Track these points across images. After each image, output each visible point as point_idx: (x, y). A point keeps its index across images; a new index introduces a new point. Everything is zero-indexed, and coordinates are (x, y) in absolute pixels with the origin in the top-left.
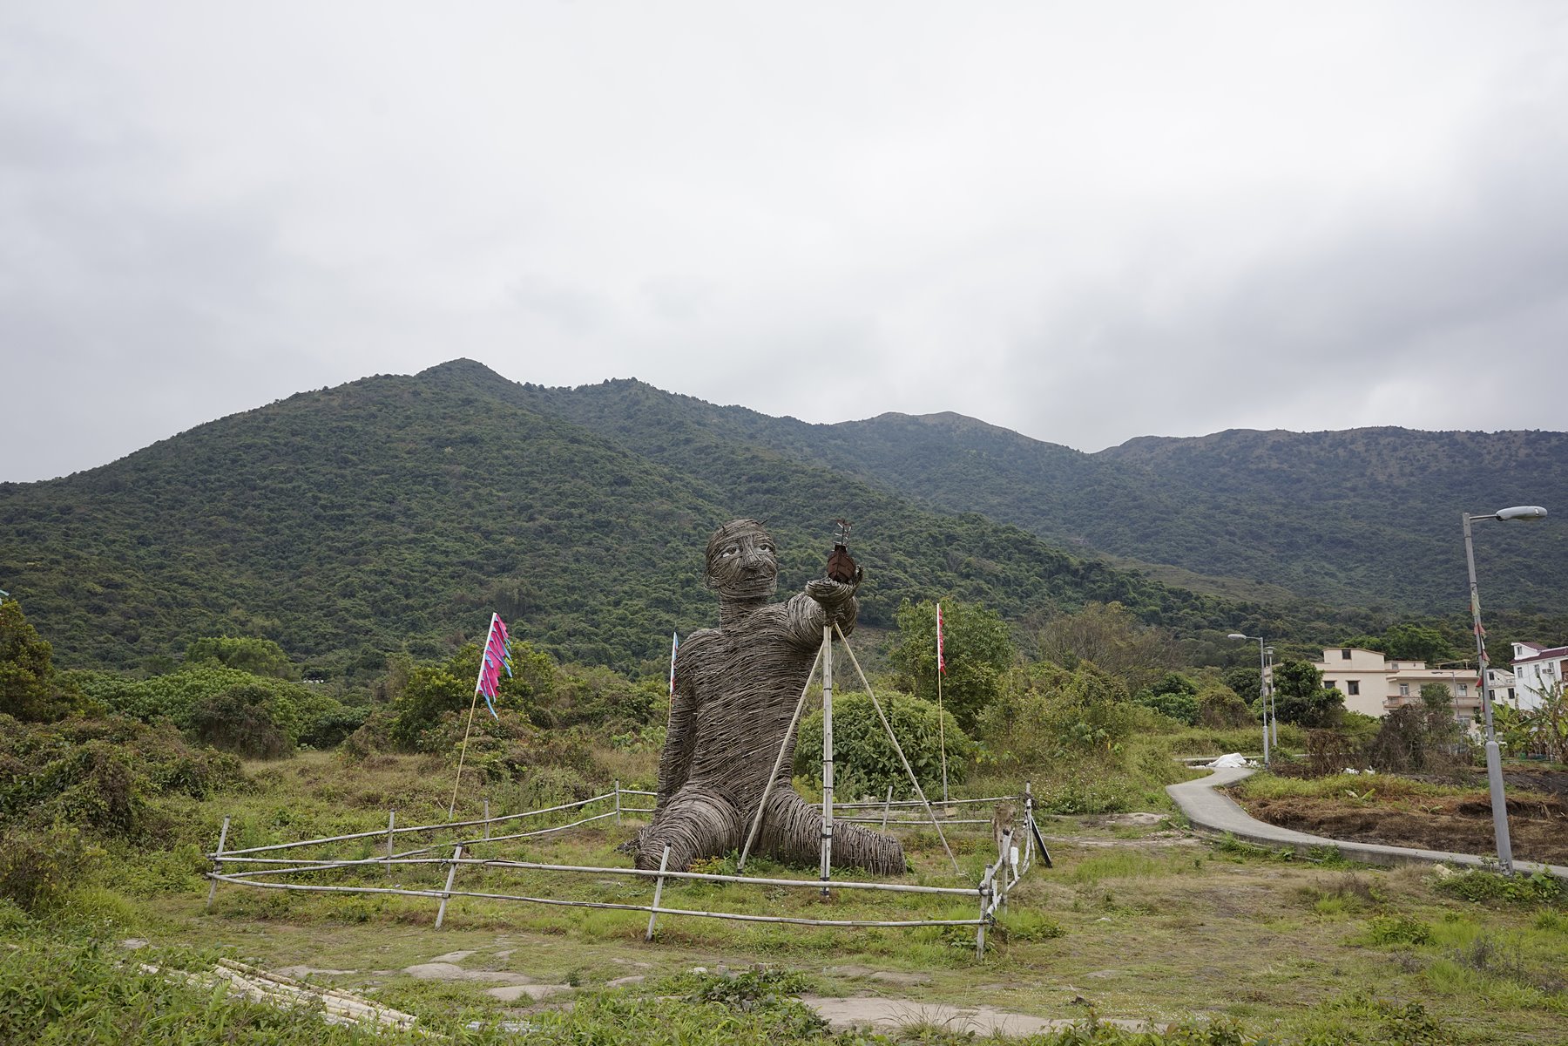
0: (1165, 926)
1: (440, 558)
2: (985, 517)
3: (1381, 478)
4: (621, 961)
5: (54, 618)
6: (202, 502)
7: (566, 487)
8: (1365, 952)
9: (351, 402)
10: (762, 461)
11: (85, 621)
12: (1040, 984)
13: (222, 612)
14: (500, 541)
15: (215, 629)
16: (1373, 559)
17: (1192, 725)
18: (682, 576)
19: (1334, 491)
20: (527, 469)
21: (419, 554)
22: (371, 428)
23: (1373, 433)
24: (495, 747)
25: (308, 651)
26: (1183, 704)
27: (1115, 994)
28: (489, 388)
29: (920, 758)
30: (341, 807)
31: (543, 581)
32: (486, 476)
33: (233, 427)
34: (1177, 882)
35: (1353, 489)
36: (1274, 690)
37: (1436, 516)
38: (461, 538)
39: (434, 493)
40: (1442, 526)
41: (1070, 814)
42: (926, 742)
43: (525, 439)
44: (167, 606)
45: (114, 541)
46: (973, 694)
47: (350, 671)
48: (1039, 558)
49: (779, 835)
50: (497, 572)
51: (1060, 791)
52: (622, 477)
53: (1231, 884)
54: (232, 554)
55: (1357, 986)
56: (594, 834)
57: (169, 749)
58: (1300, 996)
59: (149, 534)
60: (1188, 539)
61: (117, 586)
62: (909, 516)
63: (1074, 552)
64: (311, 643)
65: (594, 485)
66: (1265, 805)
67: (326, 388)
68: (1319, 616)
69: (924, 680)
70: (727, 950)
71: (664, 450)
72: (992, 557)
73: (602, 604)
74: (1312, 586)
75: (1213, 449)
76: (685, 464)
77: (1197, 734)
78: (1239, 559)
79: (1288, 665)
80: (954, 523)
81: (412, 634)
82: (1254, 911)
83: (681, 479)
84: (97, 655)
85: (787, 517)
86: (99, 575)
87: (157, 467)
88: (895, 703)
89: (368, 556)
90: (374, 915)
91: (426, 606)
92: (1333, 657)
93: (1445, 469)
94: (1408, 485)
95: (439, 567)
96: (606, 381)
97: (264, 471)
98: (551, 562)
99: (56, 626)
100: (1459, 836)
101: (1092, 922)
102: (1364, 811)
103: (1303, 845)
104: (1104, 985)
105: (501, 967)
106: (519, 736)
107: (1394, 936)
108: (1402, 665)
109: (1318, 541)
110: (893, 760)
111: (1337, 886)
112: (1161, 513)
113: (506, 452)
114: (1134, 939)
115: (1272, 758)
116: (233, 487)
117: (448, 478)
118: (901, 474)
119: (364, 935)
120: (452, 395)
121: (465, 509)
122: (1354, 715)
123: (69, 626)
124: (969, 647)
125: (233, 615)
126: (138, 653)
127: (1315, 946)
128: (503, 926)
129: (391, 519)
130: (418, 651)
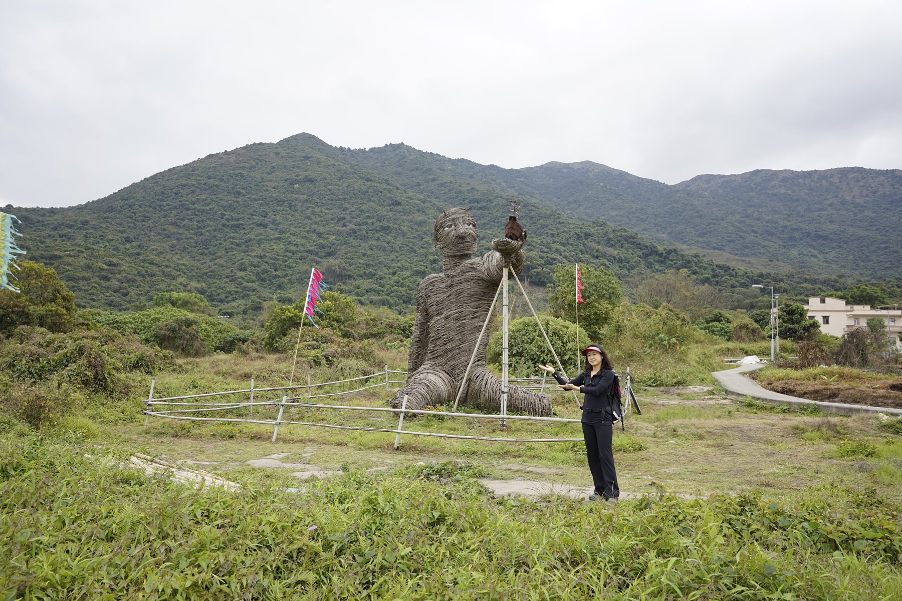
0: (709, 446)
1: (294, 248)
2: (608, 223)
3: (848, 198)
4: (375, 459)
5: (81, 283)
6: (159, 217)
7: (364, 207)
8: (835, 462)
9: (241, 159)
10: (477, 191)
11: (99, 285)
12: (630, 475)
13: (173, 279)
14: (327, 238)
15: (169, 289)
16: (840, 247)
17: (728, 340)
18: (431, 258)
19: (819, 206)
20: (341, 197)
21: (282, 246)
22: (252, 174)
23: (844, 171)
24: (318, 347)
25: (221, 301)
26: (723, 328)
27: (677, 481)
28: (319, 149)
29: (565, 354)
30: (229, 379)
31: (352, 261)
32: (319, 201)
33: (175, 175)
34: (717, 422)
35: (831, 205)
36: (777, 320)
37: (881, 221)
38: (305, 237)
39: (289, 211)
40: (884, 227)
41: (653, 386)
42: (569, 346)
43: (340, 179)
44: (143, 276)
45: (112, 240)
46: (597, 320)
47: (245, 312)
48: (639, 246)
49: (478, 393)
50: (326, 256)
51: (648, 373)
52: (396, 201)
53: (751, 423)
54: (178, 247)
55: (830, 479)
56: (373, 395)
57: (132, 347)
58: (794, 484)
59: (131, 236)
60: (729, 235)
61: (115, 265)
62: (563, 223)
63: (660, 243)
64: (223, 296)
65: (380, 206)
66: (771, 384)
67: (226, 151)
68: (806, 280)
69: (568, 310)
70: (441, 455)
71: (420, 185)
72: (612, 246)
73: (385, 274)
74: (803, 263)
75: (746, 182)
76: (432, 193)
77: (731, 345)
78: (759, 247)
79: (787, 306)
80: (590, 226)
81: (279, 291)
82: (764, 439)
83: (430, 202)
84: (106, 303)
85: (493, 223)
86: (105, 259)
87: (133, 198)
88: (551, 323)
89: (253, 247)
90: (238, 435)
91: (286, 275)
92: (814, 303)
93: (888, 193)
94: (864, 203)
95: (293, 254)
96: (386, 145)
97: (193, 199)
98: (356, 250)
99: (83, 288)
100: (890, 401)
101: (664, 443)
102: (831, 387)
103: (795, 403)
104: (669, 476)
105: (305, 462)
106: (332, 341)
107: (853, 452)
108: (856, 307)
109: (808, 236)
110: (549, 356)
111: (817, 424)
112: (713, 220)
113: (329, 187)
114: (690, 452)
115: (776, 358)
116: (177, 209)
117: (296, 202)
118: (559, 198)
119: (231, 445)
120: (298, 154)
121: (307, 220)
122: (826, 335)
123: (90, 288)
124: (596, 293)
125: (180, 281)
126: (128, 302)
127: (803, 457)
128: (311, 441)
129: (265, 226)
130: (282, 301)
